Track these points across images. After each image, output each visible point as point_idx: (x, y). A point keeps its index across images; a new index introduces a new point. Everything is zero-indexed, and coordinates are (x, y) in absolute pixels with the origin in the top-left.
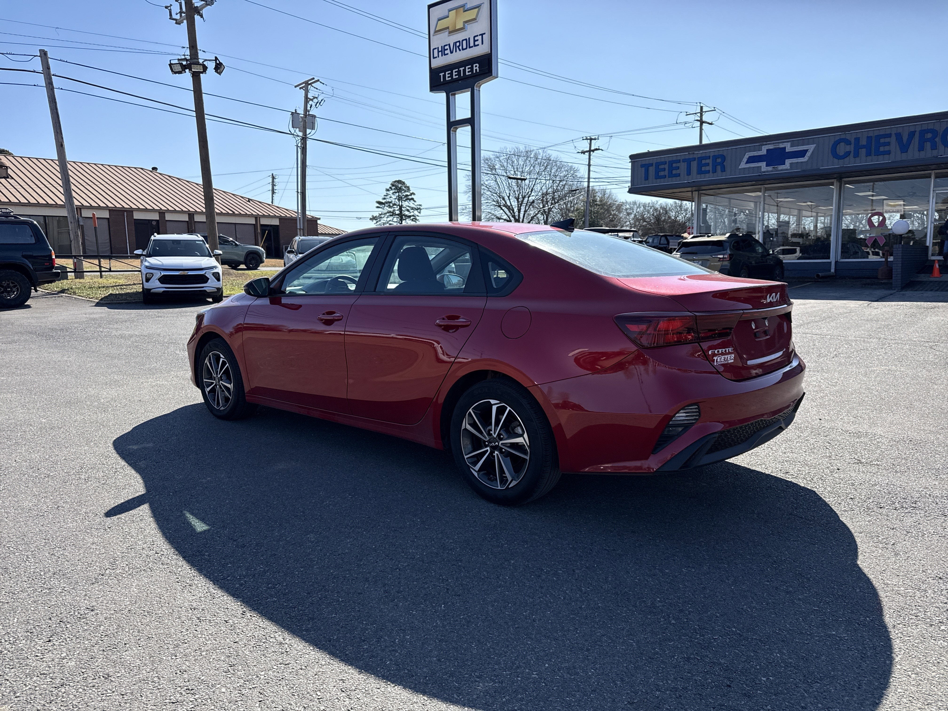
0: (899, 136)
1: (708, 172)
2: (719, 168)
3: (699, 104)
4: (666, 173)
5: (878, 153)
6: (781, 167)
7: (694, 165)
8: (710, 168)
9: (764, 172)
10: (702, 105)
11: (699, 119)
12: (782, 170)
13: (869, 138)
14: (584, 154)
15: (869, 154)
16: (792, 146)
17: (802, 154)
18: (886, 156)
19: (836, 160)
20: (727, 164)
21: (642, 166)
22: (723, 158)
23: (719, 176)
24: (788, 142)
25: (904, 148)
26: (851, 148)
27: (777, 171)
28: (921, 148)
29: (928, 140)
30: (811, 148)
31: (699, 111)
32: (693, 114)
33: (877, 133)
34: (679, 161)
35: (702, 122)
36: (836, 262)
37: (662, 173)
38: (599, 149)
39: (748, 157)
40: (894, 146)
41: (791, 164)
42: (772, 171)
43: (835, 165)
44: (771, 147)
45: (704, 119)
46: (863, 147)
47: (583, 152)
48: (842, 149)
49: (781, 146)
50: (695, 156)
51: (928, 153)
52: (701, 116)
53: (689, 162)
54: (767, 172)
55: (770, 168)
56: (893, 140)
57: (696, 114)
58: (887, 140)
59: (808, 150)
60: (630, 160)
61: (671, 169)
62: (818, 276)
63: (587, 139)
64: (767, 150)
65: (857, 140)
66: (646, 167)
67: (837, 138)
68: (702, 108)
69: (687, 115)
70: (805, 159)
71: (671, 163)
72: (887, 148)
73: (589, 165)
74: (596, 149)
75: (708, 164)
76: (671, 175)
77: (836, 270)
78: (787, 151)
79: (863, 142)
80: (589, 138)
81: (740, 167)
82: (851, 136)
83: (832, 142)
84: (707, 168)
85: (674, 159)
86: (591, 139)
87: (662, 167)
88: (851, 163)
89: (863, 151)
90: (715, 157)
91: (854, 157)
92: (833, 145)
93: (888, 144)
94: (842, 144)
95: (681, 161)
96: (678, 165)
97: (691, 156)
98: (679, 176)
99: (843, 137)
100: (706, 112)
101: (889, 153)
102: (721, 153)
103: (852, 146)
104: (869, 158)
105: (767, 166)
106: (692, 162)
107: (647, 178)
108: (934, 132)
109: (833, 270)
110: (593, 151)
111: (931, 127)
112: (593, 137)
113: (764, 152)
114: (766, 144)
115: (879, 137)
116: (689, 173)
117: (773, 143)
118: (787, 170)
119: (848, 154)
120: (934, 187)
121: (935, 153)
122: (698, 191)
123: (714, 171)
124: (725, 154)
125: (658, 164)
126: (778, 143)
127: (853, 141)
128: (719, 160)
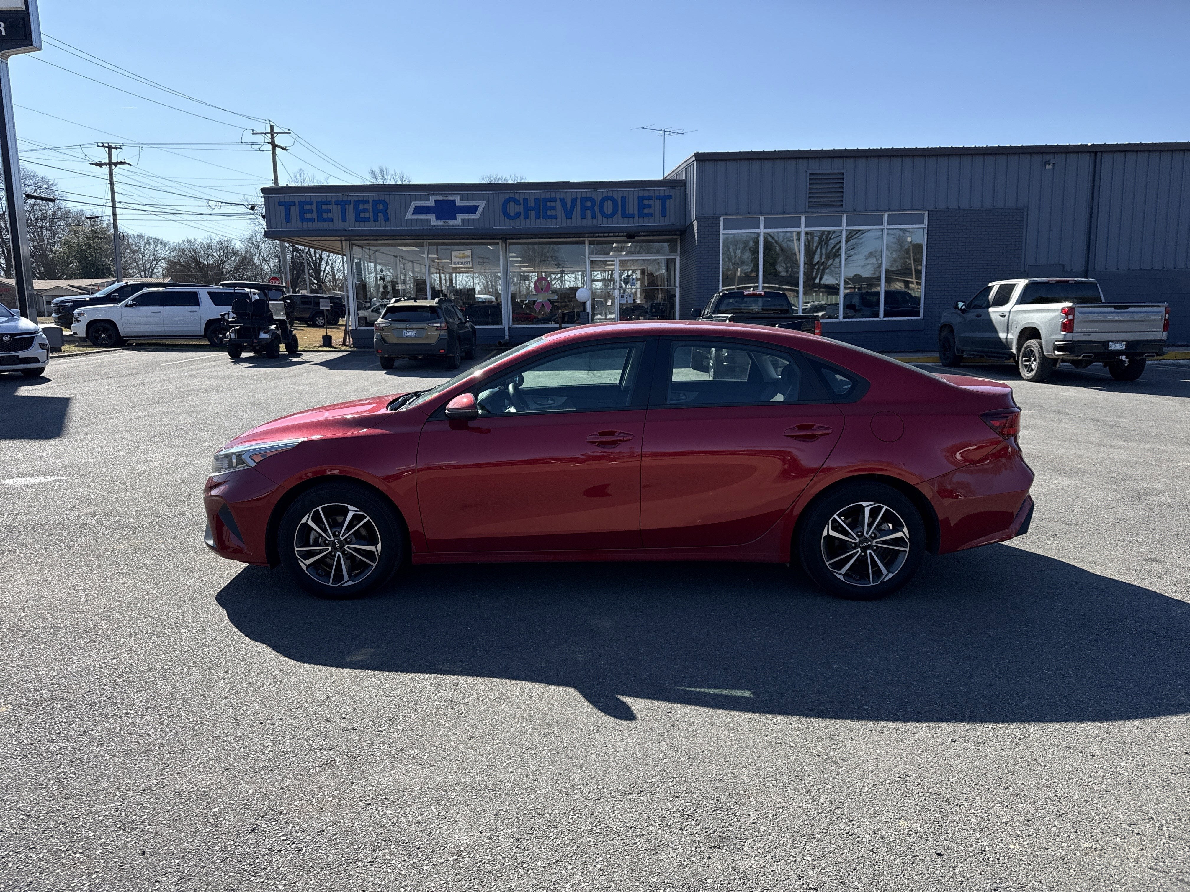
0: (563, 201)
1: (368, 220)
2: (381, 216)
3: (268, 122)
4: (314, 215)
5: (546, 218)
6: (452, 222)
7: (350, 209)
8: (369, 215)
9: (435, 226)
10: (272, 124)
11: (270, 140)
12: (453, 226)
13: (537, 200)
14: (101, 167)
15: (537, 217)
16: (462, 199)
17: (473, 209)
18: (554, 221)
19: (507, 221)
20: (391, 212)
21: (280, 204)
22: (386, 205)
23: (382, 226)
24: (457, 194)
25: (569, 214)
26: (520, 209)
27: (448, 226)
28: (583, 217)
29: (588, 208)
30: (482, 204)
31: (269, 131)
32: (261, 133)
33: (543, 196)
34: (330, 203)
35: (274, 146)
36: (509, 328)
37: (309, 216)
38: (125, 163)
39: (414, 206)
40: (559, 212)
41: (463, 220)
42: (443, 226)
43: (507, 225)
44: (439, 198)
45: (277, 142)
46: (532, 209)
47: (100, 165)
48: (512, 209)
49: (451, 198)
50: (350, 199)
51: (589, 222)
52: (273, 138)
53: (343, 204)
54: (438, 226)
55: (440, 223)
56: (558, 204)
57: (265, 134)
58: (553, 204)
59: (478, 206)
60: (262, 195)
61: (320, 212)
62: (500, 343)
63: (103, 146)
64: (435, 201)
65: (526, 200)
66: (287, 206)
67: (507, 197)
68: (272, 127)
69: (253, 134)
70: (477, 216)
71: (320, 204)
72: (553, 213)
73: (112, 183)
74: (121, 163)
75: (367, 211)
76: (321, 219)
77: (509, 336)
78: (457, 204)
79: (532, 204)
80: (106, 145)
81: (406, 218)
82: (520, 195)
83: (502, 201)
84: (367, 215)
85: (324, 199)
86: (110, 148)
87: (308, 207)
88: (521, 224)
89: (532, 214)
90: (376, 203)
91: (525, 219)
92: (503, 204)
93: (554, 208)
94: (512, 204)
95: (333, 203)
96: (329, 207)
97: (345, 198)
98: (332, 221)
99: (512, 196)
100: (278, 133)
101: (555, 217)
102: (382, 198)
103: (522, 206)
104: (538, 221)
105: (436, 219)
106: (347, 206)
107: (288, 220)
108: (591, 200)
109: (507, 337)
110: (116, 164)
111: (589, 195)
112: (113, 145)
113: (431, 202)
114: (433, 194)
115: (546, 200)
116: (344, 219)
117: (442, 194)
118: (458, 226)
119: (518, 215)
120: (589, 254)
121: (595, 221)
122: (349, 240)
123: (376, 219)
124: (387, 200)
125: (302, 204)
126: (447, 194)
127: (522, 202)
128: (381, 207)
